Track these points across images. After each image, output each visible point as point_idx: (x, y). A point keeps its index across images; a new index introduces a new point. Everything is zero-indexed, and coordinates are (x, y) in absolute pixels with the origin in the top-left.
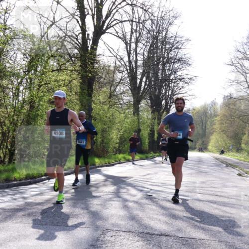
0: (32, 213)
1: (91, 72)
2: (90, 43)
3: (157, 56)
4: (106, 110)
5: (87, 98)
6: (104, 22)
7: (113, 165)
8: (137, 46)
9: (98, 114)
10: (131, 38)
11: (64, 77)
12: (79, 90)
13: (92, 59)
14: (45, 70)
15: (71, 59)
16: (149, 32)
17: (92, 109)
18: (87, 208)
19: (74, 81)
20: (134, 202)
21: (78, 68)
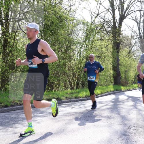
1: (118, 40)
2: (117, 24)
4: (127, 60)
5: (117, 54)
6: (125, 12)
7: (131, 90)
9: (123, 63)
10: (140, 20)
11: (103, 43)
12: (112, 50)
13: (119, 33)
14: (94, 40)
15: (107, 33)
17: (119, 60)
18: (119, 114)
19: (109, 45)
21: (111, 38)
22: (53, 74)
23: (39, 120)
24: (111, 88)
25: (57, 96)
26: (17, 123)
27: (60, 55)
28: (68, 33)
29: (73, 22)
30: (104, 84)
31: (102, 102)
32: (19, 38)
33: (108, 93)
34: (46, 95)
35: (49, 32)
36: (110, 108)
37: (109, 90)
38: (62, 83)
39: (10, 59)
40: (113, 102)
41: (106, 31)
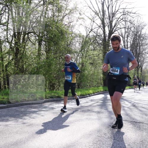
0: (84, 111)
2: (107, 38)
3: (137, 43)
6: (113, 29)
8: (127, 39)
10: (125, 35)
11: (96, 53)
12: (102, 58)
13: (108, 45)
14: (88, 50)
15: (99, 45)
16: (133, 32)
18: (107, 109)
19: (100, 54)
20: (128, 108)
21: (102, 49)
22: (55, 77)
23: (43, 113)
24: (101, 89)
25: (58, 94)
26: (25, 116)
27: (60, 61)
28: (67, 44)
29: (71, 36)
30: (95, 86)
31: (94, 100)
32: (28, 47)
33: (99, 93)
34: (49, 93)
35: (52, 43)
36: (100, 105)
37: (99, 90)
38: (62, 84)
39: (21, 64)
40: (102, 100)
41: (98, 43)
